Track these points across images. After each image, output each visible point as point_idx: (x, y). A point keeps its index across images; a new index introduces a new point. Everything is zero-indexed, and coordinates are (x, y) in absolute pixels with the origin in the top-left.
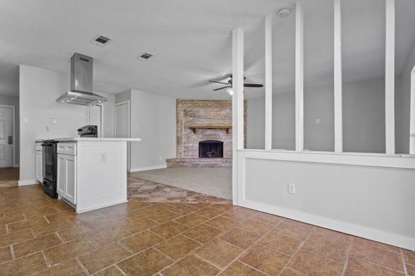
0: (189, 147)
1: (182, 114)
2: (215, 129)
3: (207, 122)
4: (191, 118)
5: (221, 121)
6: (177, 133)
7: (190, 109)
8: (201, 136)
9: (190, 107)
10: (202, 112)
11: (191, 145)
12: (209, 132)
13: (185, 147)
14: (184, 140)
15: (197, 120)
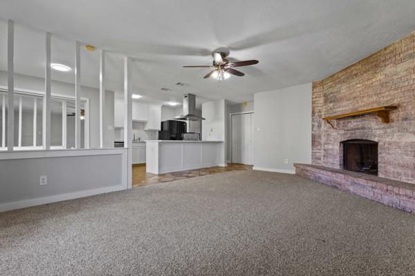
0: (328, 150)
1: (321, 100)
2: (363, 115)
3: (351, 107)
4: (331, 105)
5: (375, 98)
6: (313, 130)
7: (330, 90)
8: (343, 132)
9: (330, 87)
10: (344, 89)
11: (330, 147)
12: (353, 124)
13: (325, 150)
14: (323, 140)
15: (338, 104)
